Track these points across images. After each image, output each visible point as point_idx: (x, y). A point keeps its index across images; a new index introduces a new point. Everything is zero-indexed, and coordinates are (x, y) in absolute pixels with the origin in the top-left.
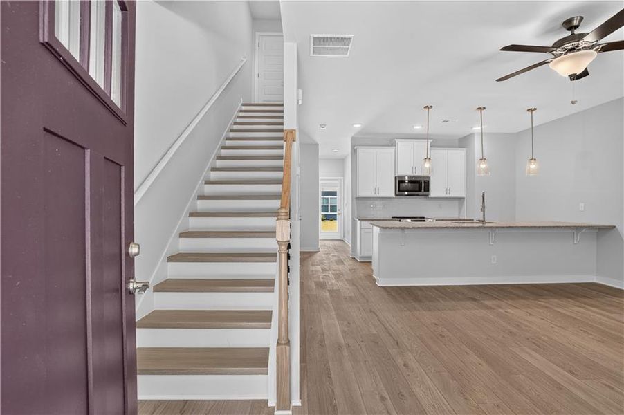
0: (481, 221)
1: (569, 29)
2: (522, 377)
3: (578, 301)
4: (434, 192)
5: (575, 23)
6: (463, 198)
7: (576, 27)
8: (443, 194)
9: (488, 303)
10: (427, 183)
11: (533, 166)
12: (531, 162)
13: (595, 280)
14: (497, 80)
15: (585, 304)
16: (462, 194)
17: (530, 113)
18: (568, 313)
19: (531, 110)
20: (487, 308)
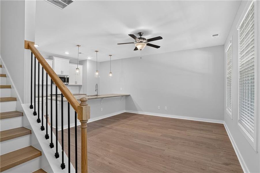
0: (97, 95)
1: (140, 35)
2: (142, 148)
3: (128, 119)
4: (71, 82)
5: (142, 34)
6: (81, 86)
7: (142, 35)
8: (74, 84)
9: (108, 126)
10: (68, 79)
11: (111, 75)
12: (110, 74)
13: (125, 111)
14: (118, 44)
15: (130, 119)
16: (81, 84)
17: (110, 56)
18: (128, 124)
19: (110, 55)
20: (110, 128)
